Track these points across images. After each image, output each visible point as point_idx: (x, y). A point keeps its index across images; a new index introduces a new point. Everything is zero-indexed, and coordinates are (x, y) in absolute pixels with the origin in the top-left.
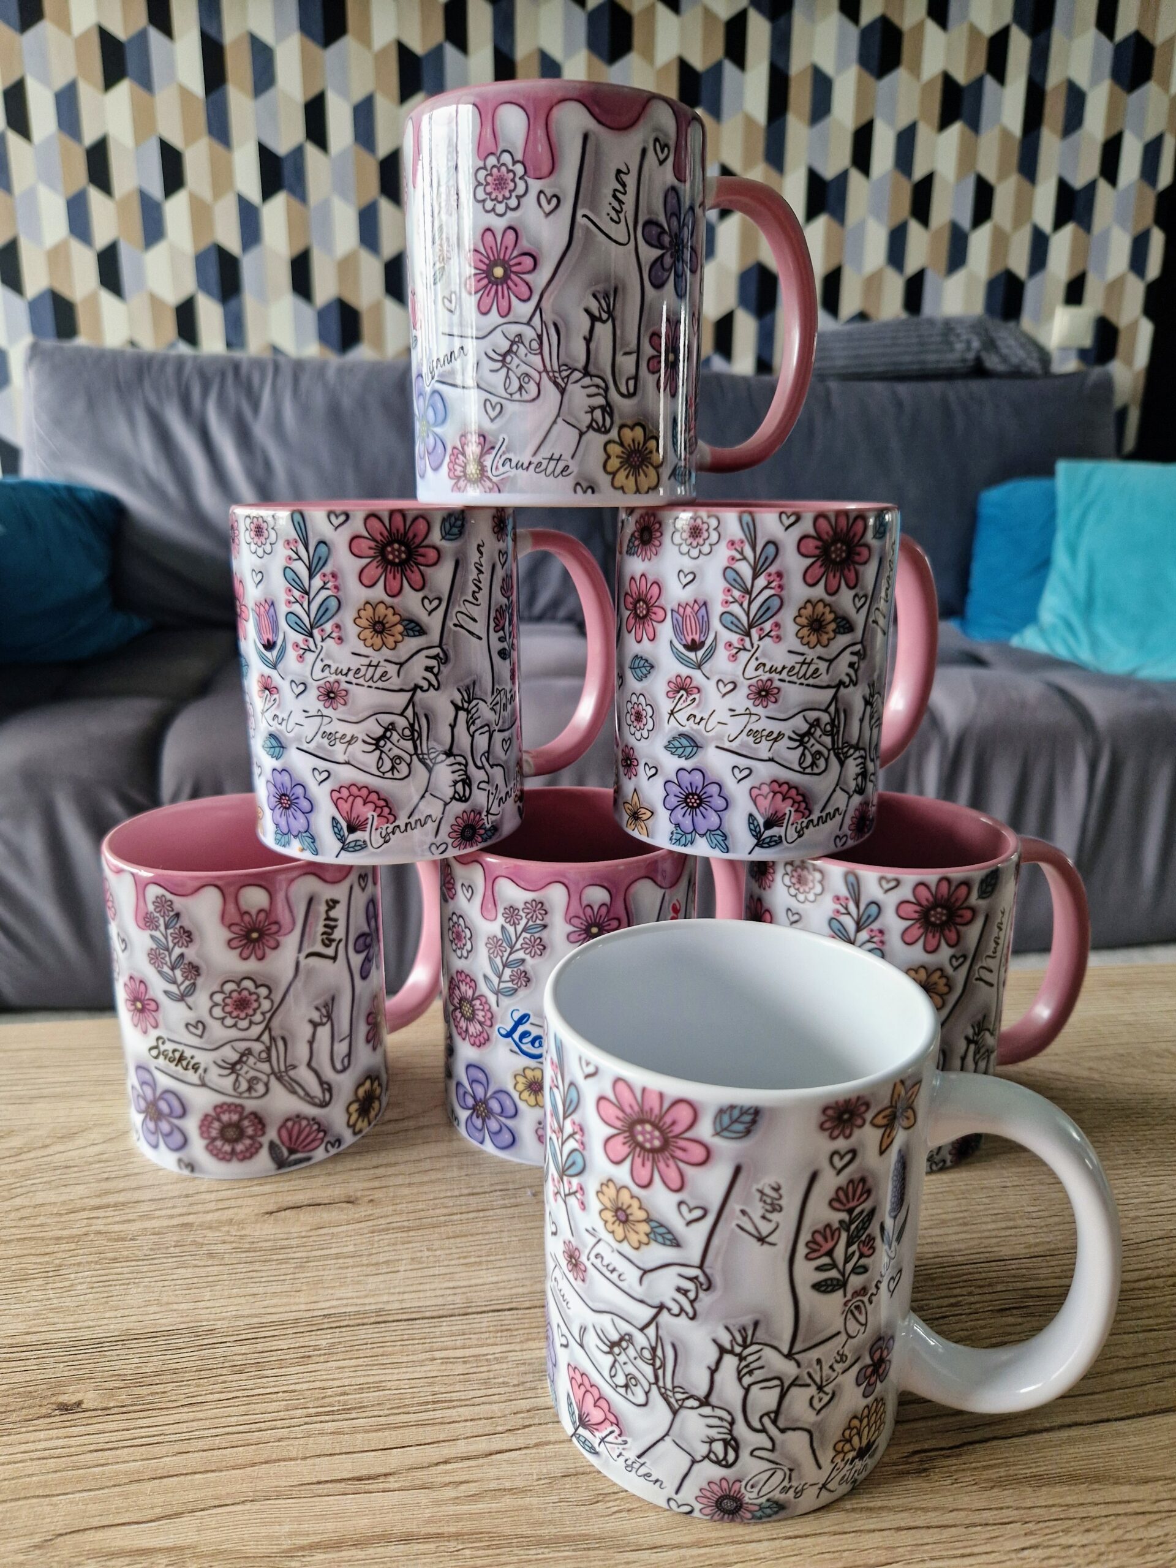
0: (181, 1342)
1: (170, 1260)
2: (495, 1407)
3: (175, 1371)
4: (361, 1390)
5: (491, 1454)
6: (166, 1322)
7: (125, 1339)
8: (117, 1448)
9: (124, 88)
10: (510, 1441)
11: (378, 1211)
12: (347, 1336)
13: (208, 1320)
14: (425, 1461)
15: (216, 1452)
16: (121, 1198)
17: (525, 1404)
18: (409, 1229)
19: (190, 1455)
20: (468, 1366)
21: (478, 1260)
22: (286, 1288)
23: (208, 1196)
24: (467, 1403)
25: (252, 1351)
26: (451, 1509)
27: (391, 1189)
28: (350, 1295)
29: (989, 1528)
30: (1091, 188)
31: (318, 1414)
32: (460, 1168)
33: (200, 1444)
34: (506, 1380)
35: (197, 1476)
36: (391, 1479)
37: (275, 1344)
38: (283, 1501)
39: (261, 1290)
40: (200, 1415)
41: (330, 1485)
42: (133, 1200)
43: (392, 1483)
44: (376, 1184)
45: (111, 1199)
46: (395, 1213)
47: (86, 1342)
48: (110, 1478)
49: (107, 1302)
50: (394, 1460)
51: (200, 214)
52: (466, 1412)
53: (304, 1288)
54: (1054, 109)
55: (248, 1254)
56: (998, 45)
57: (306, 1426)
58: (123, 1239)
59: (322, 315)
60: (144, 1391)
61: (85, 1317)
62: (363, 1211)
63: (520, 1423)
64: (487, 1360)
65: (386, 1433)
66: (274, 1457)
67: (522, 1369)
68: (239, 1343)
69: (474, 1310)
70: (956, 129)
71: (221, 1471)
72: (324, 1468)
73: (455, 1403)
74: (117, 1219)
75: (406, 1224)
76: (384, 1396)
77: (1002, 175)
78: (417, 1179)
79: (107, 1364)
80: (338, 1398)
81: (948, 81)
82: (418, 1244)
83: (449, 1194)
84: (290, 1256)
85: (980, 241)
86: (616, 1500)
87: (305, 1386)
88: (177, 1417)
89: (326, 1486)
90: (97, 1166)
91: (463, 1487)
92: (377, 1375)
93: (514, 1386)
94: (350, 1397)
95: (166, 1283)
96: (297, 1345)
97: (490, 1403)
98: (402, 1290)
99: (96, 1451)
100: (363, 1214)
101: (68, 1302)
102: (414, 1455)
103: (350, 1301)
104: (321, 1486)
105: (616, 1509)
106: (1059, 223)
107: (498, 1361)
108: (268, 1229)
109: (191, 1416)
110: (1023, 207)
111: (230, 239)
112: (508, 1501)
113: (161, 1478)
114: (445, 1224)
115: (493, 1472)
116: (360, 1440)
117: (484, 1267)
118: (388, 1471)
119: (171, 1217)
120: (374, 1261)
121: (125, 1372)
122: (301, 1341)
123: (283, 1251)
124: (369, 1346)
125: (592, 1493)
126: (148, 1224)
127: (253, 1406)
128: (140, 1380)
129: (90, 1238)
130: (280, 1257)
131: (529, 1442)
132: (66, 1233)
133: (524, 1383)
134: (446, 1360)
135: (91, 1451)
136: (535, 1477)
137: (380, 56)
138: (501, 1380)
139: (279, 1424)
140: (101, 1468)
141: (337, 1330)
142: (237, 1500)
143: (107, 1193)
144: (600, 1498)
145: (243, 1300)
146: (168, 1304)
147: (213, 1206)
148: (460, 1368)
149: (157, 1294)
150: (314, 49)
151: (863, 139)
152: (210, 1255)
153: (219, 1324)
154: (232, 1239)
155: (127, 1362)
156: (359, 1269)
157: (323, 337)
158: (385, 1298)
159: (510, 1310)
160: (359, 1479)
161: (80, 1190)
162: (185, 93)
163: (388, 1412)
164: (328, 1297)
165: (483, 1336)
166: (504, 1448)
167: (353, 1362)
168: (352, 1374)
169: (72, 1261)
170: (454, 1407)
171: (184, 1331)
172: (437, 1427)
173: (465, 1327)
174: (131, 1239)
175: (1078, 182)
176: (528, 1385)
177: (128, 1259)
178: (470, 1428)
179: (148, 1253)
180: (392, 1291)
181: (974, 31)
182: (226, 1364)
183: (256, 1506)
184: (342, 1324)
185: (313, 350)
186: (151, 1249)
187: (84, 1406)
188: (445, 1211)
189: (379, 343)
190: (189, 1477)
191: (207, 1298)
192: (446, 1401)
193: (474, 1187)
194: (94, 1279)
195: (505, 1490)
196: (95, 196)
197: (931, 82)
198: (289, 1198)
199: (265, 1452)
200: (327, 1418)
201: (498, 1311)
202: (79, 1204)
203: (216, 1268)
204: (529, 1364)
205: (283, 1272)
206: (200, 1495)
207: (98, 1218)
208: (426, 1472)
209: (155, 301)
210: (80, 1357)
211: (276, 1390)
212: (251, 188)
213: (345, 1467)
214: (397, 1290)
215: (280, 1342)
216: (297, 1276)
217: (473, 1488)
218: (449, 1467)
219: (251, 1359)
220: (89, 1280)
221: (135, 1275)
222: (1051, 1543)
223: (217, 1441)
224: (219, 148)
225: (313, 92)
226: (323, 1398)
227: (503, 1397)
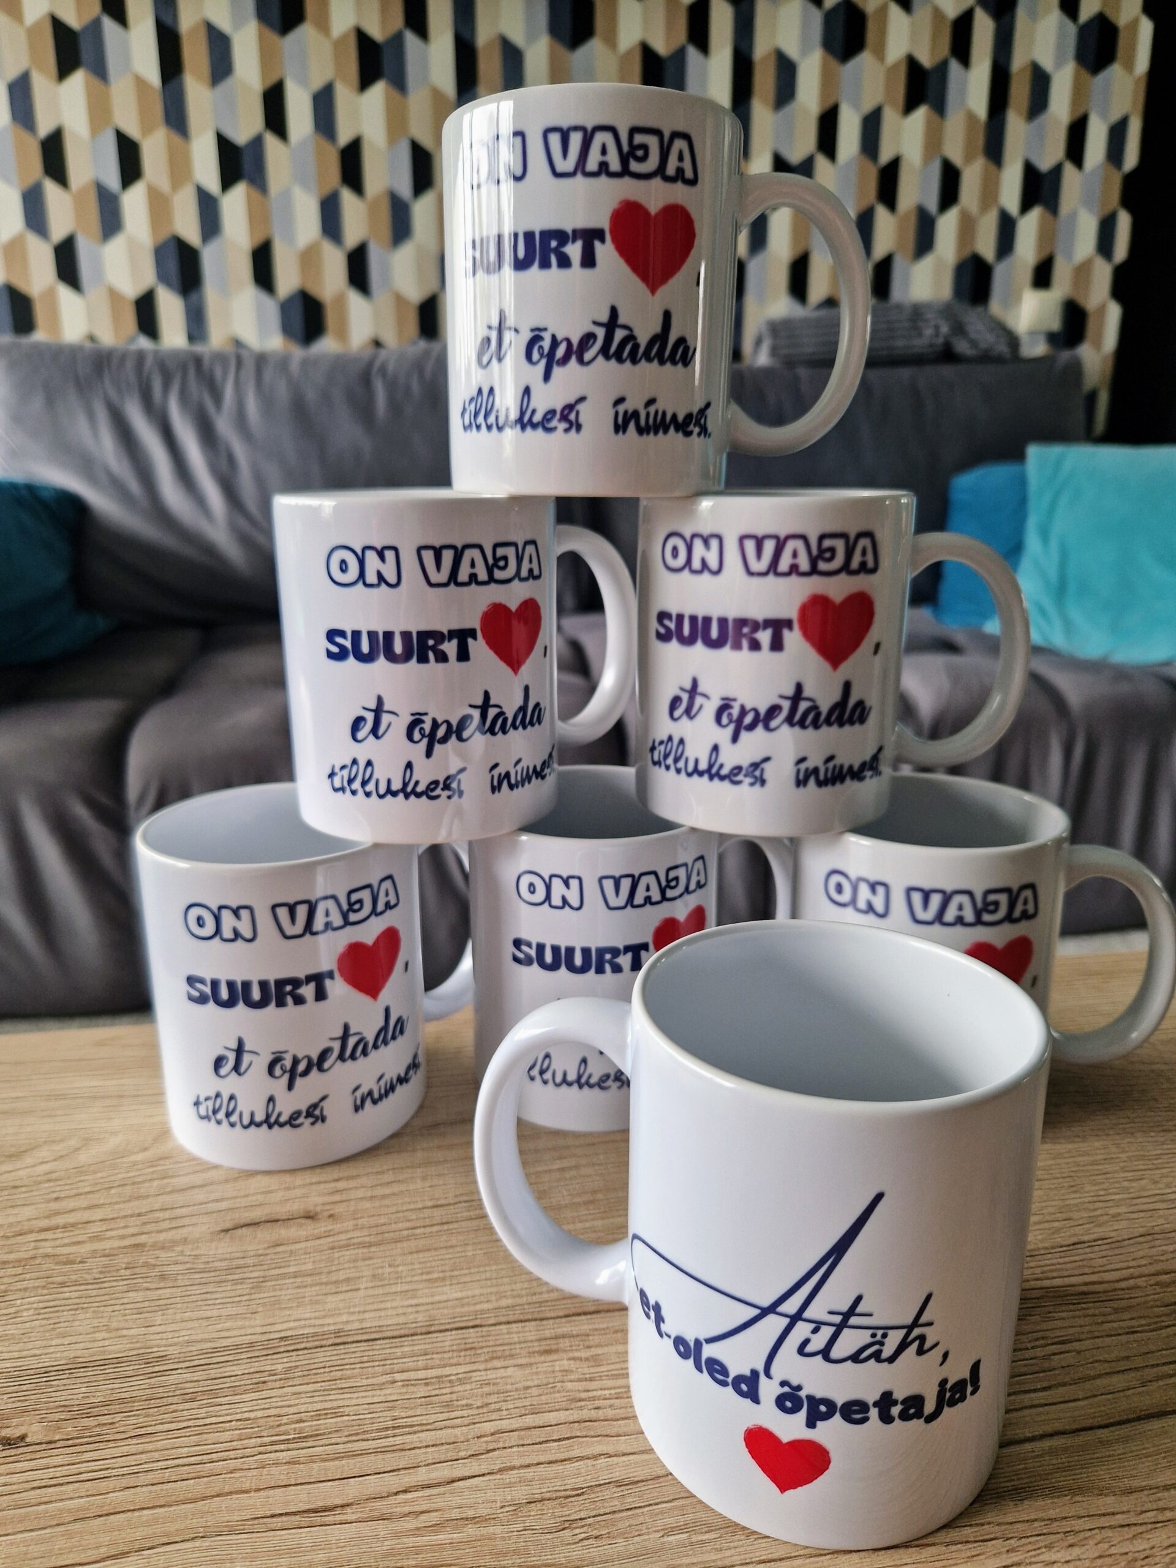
0: (130, 1370)
1: (121, 1283)
2: (457, 1431)
3: (123, 1401)
4: (318, 1417)
5: (453, 1481)
6: (116, 1348)
7: (74, 1367)
8: (62, 1484)
9: (78, 79)
10: (473, 1467)
11: (338, 1227)
12: (303, 1359)
13: (158, 1346)
14: (384, 1490)
15: (165, 1486)
16: (71, 1218)
17: (489, 1427)
18: (371, 1245)
19: (139, 1489)
20: (430, 1388)
21: (441, 1275)
22: (241, 1310)
23: (161, 1215)
24: (429, 1427)
25: (205, 1377)
26: (411, 1541)
27: (352, 1203)
28: (307, 1316)
29: (970, 1546)
30: (1057, 171)
31: (272, 1443)
32: (424, 1178)
33: (150, 1477)
34: (469, 1402)
35: (145, 1512)
36: (349, 1510)
37: (229, 1370)
38: (235, 1537)
39: (215, 1313)
40: (150, 1447)
41: (284, 1518)
42: (84, 1220)
43: (350, 1514)
44: (337, 1198)
45: (60, 1220)
46: (356, 1228)
47: (32, 1372)
48: (53, 1517)
49: (54, 1329)
50: (352, 1490)
51: (159, 205)
52: (427, 1437)
53: (260, 1309)
54: (1020, 91)
55: (202, 1275)
56: (962, 28)
57: (260, 1456)
58: (72, 1262)
59: (285, 307)
60: (90, 1422)
61: (30, 1345)
62: (321, 1227)
63: (484, 1447)
64: (450, 1381)
65: (343, 1462)
66: (226, 1490)
67: (486, 1389)
68: (191, 1370)
69: (437, 1328)
70: (921, 113)
71: (171, 1506)
72: (278, 1501)
73: (416, 1428)
74: (66, 1241)
75: (367, 1239)
76: (343, 1422)
77: (969, 158)
78: (379, 1191)
79: (53, 1394)
80: (293, 1426)
81: (912, 64)
82: (380, 1260)
83: (412, 1206)
84: (246, 1275)
85: (947, 226)
86: (583, 1526)
87: (259, 1414)
88: (125, 1450)
89: (280, 1519)
90: (47, 1185)
91: (423, 1517)
92: (335, 1400)
93: (478, 1408)
94: (306, 1424)
95: (116, 1308)
96: (252, 1370)
97: (453, 1427)
98: (362, 1309)
99: (40, 1488)
100: (323, 1229)
101: (12, 1330)
102: (373, 1484)
103: (307, 1322)
104: (274, 1520)
105: (583, 1536)
106: (1026, 206)
107: (461, 1382)
108: (225, 1248)
109: (140, 1448)
110: (990, 191)
111: (189, 230)
112: (471, 1530)
113: (107, 1515)
114: (408, 1238)
115: (456, 1500)
116: (316, 1470)
117: (448, 1283)
118: (345, 1502)
119: (123, 1237)
120: (334, 1279)
121: (72, 1403)
122: (255, 1366)
123: (239, 1271)
124: (327, 1370)
125: (558, 1520)
126: (98, 1246)
127: (205, 1436)
128: (86, 1411)
129: (37, 1262)
130: (237, 1277)
131: (492, 1467)
132: (12, 1257)
133: (487, 1404)
134: (407, 1383)
135: (34, 1488)
136: (499, 1505)
137: (338, 44)
138: (464, 1402)
139: (232, 1454)
140: (43, 1507)
141: (294, 1353)
142: (187, 1537)
143: (57, 1213)
144: (566, 1525)
145: (195, 1324)
146: (117, 1329)
147: (166, 1225)
148: (422, 1391)
149: (106, 1319)
150: (272, 37)
151: (828, 123)
152: (163, 1277)
153: (171, 1350)
154: (186, 1259)
155: (75, 1392)
156: (317, 1288)
157: (287, 329)
158: (345, 1318)
159: (473, 1327)
160: (315, 1511)
161: (28, 1212)
162: (140, 83)
163: (346, 1439)
164: (285, 1319)
165: (446, 1356)
166: (467, 1474)
167: (311, 1387)
168: (308, 1400)
169: (19, 1285)
170: (415, 1433)
171: (133, 1358)
172: (396, 1454)
173: (427, 1346)
174: (81, 1262)
175: (1044, 164)
176: (493, 1406)
177: (76, 1283)
178: (432, 1454)
179: (97, 1276)
180: (352, 1310)
181: (938, 14)
182: (178, 1392)
183: (206, 1543)
184: (299, 1346)
185: (275, 342)
186: (101, 1272)
187: (28, 1440)
188: (408, 1225)
189: (343, 334)
190: (137, 1514)
191: (158, 1323)
192: (406, 1426)
193: (438, 1199)
194: (41, 1305)
195: (467, 1519)
196: (50, 188)
197: (896, 66)
198: (247, 1215)
199: (217, 1485)
200: (282, 1447)
201: (462, 1328)
202: (26, 1226)
203: (168, 1290)
204: (494, 1384)
205: (238, 1292)
206: (149, 1531)
207: (46, 1240)
208: (385, 1502)
209: (114, 295)
210: (24, 1388)
211: (228, 1418)
212: (210, 178)
213: (300, 1498)
214: (357, 1309)
215: (234, 1368)
216: (253, 1297)
217: (434, 1517)
218: (409, 1496)
219: (202, 1386)
220: (35, 1306)
221: (83, 1300)
222: (1033, 1560)
223: (167, 1474)
224: (177, 139)
225: (272, 80)
226: (279, 1426)
227: (466, 1421)
